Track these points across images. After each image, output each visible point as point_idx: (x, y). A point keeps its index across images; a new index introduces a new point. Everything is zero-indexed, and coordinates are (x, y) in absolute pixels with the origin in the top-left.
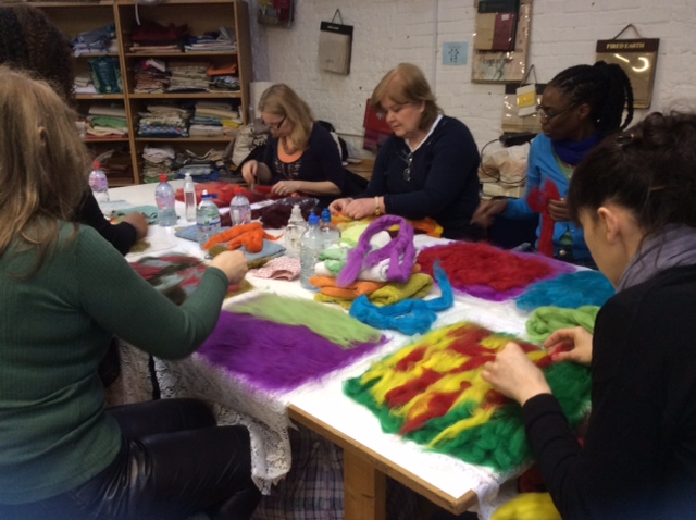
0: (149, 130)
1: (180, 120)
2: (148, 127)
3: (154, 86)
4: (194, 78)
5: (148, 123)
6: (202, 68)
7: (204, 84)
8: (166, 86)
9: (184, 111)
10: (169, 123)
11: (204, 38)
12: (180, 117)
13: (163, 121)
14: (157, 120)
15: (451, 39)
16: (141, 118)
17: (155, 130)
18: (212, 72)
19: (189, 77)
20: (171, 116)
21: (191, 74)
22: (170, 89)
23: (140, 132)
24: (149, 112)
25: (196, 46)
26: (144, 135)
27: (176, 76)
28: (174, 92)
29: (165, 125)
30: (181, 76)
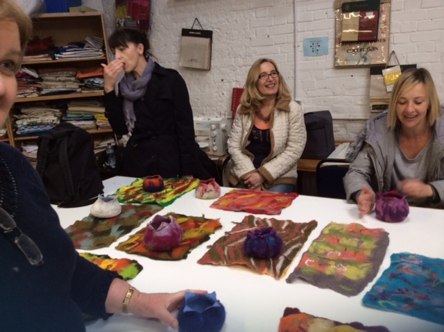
0: (27, 130)
1: (56, 118)
2: (26, 127)
3: (28, 91)
4: (64, 81)
5: (25, 123)
6: (71, 73)
7: (75, 86)
8: (39, 90)
9: (58, 111)
10: (45, 122)
11: (70, 48)
12: (55, 116)
13: (39, 121)
14: (32, 120)
15: (311, 35)
16: (17, 119)
17: (32, 130)
18: (81, 76)
19: (60, 81)
20: (46, 116)
21: (60, 78)
22: (44, 92)
23: (18, 133)
24: (23, 114)
25: (65, 55)
26: (23, 135)
27: (47, 80)
28: (47, 94)
29: (41, 124)
30: (52, 81)
